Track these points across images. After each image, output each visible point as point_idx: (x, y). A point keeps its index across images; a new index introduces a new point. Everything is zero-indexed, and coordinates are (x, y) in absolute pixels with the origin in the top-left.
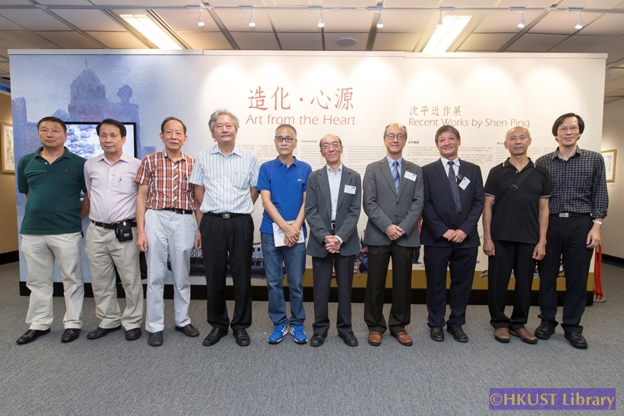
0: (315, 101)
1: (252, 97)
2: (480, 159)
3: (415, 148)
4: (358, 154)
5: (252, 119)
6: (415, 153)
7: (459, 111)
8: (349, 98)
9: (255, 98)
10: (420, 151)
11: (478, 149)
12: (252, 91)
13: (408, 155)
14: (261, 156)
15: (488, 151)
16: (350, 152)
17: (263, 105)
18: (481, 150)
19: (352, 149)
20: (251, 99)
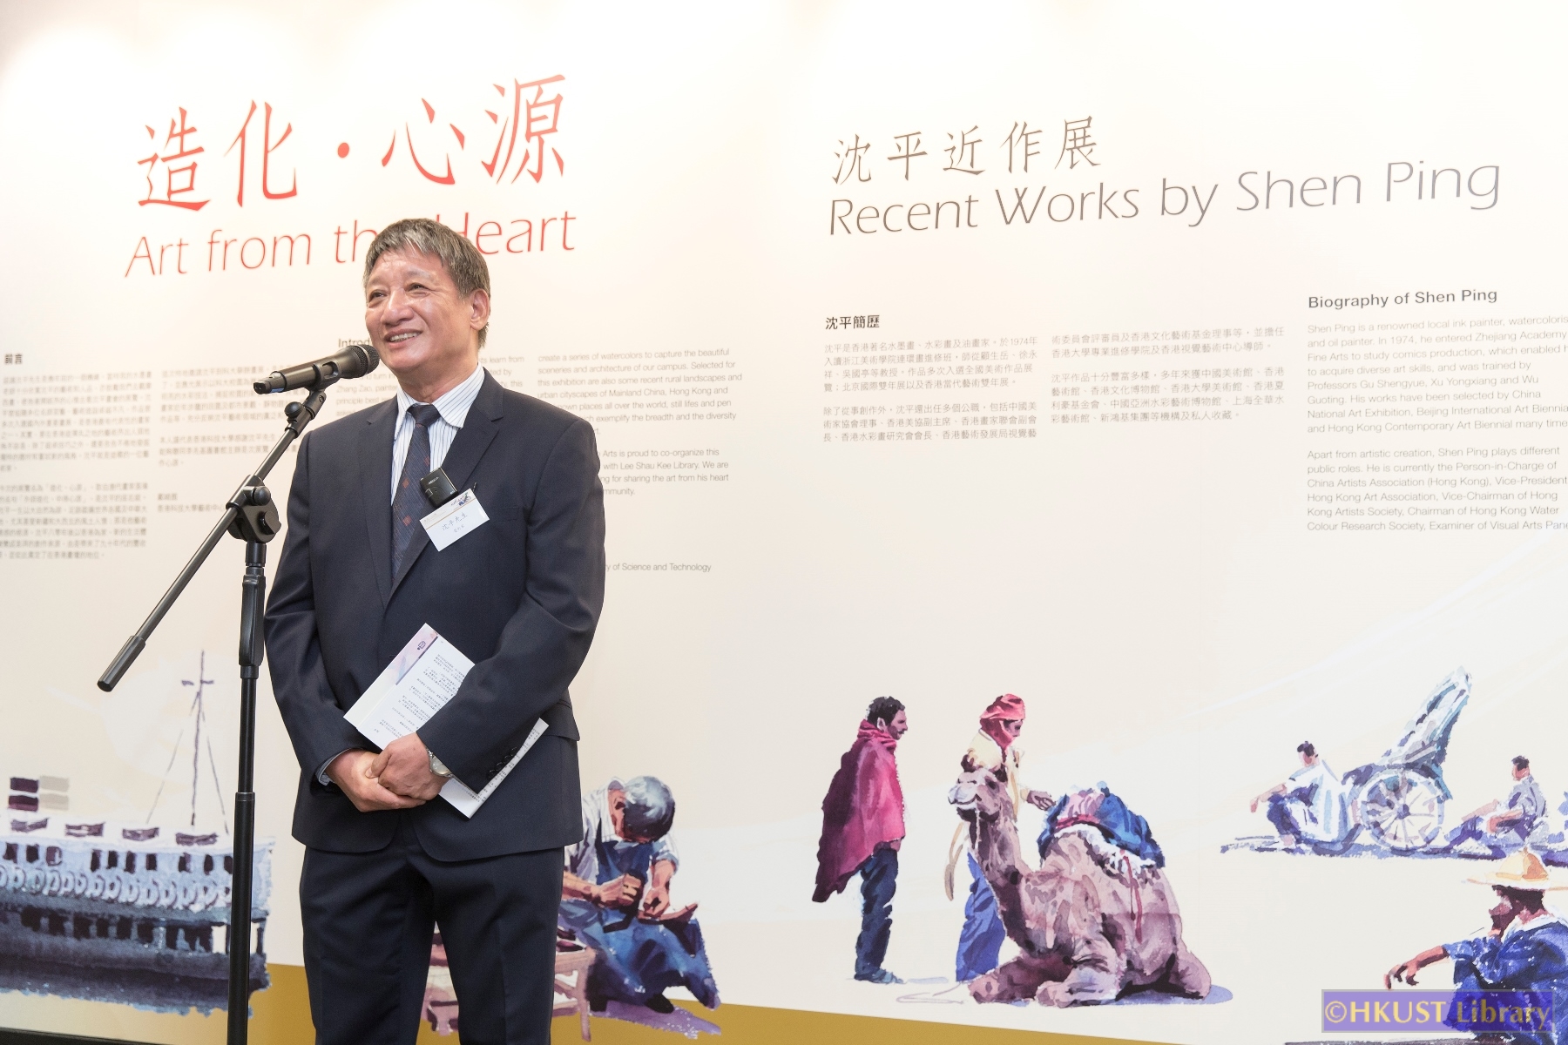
0: (401, 154)
1: (154, 159)
2: (1211, 394)
3: (861, 354)
4: (584, 395)
5: (149, 256)
6: (862, 379)
7: (1088, 141)
8: (547, 124)
9: (165, 160)
10: (887, 366)
11: (1201, 341)
12: (152, 132)
13: (828, 387)
14: (177, 418)
15: (1259, 346)
16: (547, 383)
17: (191, 188)
18: (1216, 347)
19: (556, 370)
20: (148, 165)
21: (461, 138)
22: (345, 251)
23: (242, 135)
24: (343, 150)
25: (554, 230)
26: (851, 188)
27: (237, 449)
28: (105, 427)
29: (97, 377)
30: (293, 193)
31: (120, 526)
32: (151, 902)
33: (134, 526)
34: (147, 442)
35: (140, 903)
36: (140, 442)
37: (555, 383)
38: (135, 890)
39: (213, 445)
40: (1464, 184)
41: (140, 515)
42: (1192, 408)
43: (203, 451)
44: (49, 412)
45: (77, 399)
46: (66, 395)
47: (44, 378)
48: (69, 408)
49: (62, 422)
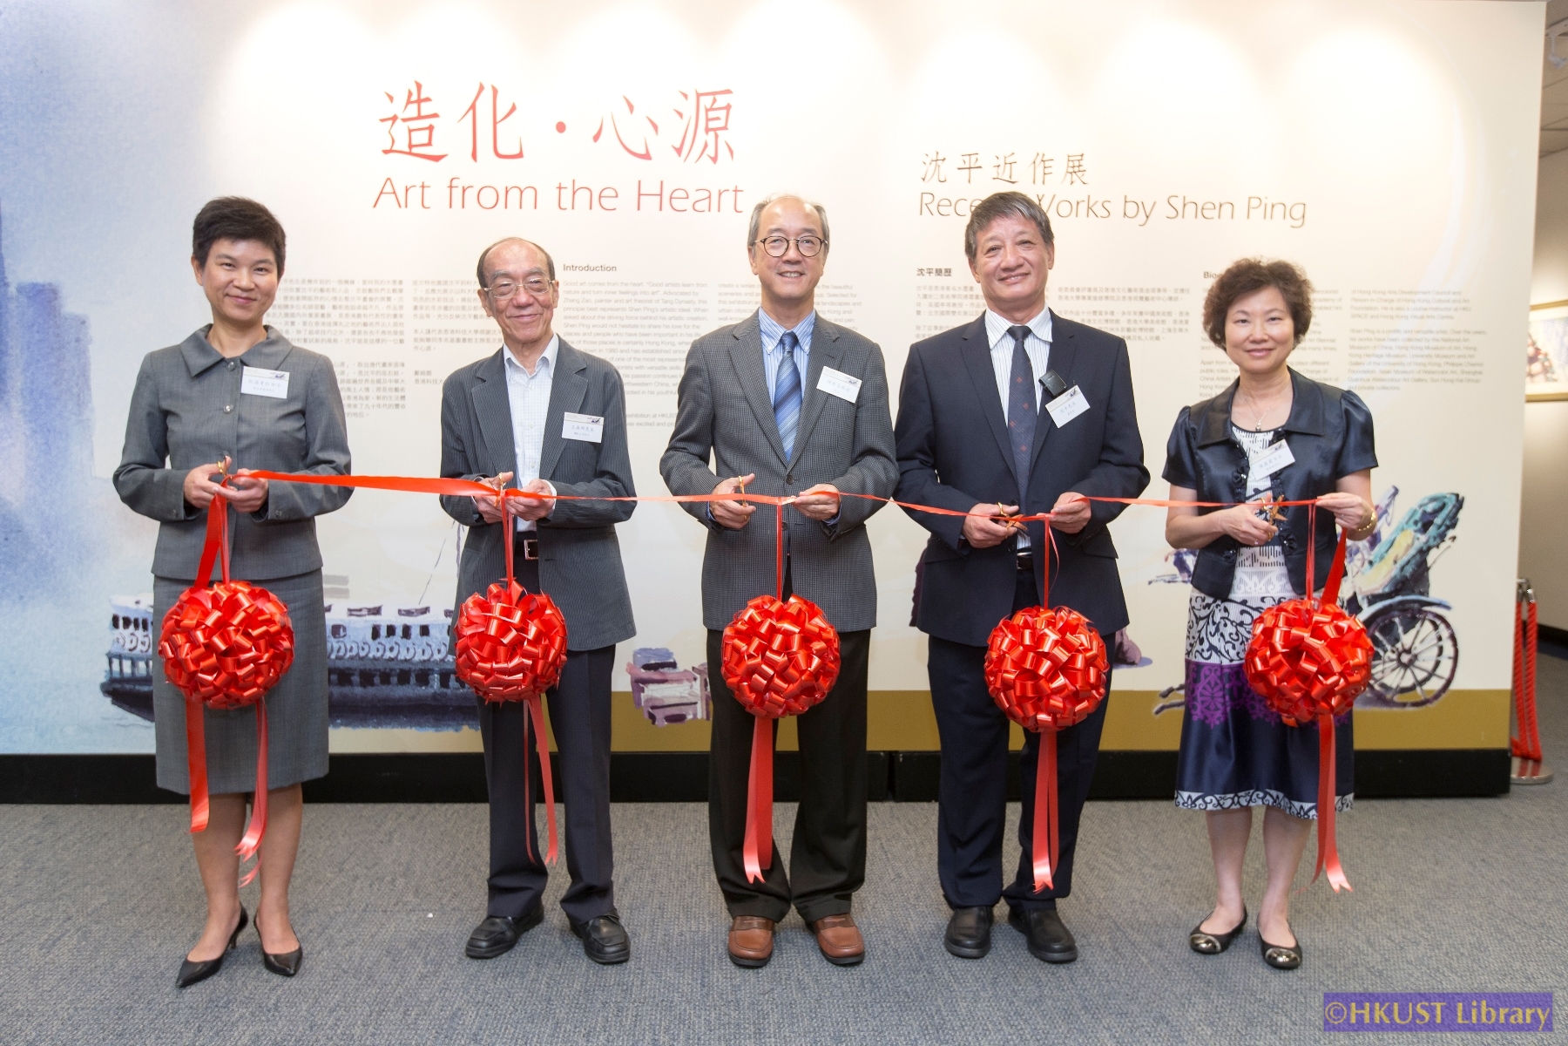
0: (608, 133)
1: (394, 118)
2: (1149, 326)
3: (940, 292)
5: (394, 193)
6: (940, 309)
7: (1081, 168)
8: (721, 124)
9: (404, 120)
10: (956, 301)
11: (1144, 295)
12: (391, 98)
13: (919, 313)
14: (428, 316)
15: (1176, 299)
16: (724, 302)
17: (429, 144)
18: (1153, 298)
19: (732, 294)
20: (390, 122)
21: (655, 127)
22: (566, 202)
23: (473, 107)
24: (561, 127)
25: (728, 199)
26: (933, 186)
27: (482, 340)
28: (362, 320)
29: (353, 282)
30: (520, 155)
31: (382, 394)
32: (426, 657)
33: (394, 394)
34: (402, 333)
35: (417, 659)
36: (396, 333)
37: (731, 302)
38: (412, 651)
39: (461, 336)
40: (1288, 213)
41: (399, 386)
42: (1138, 333)
43: (452, 340)
44: (310, 307)
45: (335, 298)
46: (325, 294)
47: (303, 281)
48: (329, 304)
49: (323, 315)
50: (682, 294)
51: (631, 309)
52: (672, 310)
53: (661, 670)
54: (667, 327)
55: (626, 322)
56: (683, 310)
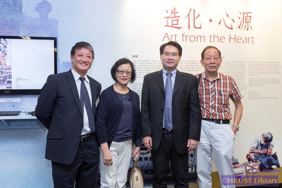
0: (222, 22)
1: (168, 17)
4: (256, 69)
5: (168, 37)
8: (249, 21)
9: (171, 18)
12: (167, 12)
16: (250, 66)
17: (177, 24)
19: (252, 64)
20: (167, 18)
21: (234, 21)
22: (212, 40)
23: (189, 15)
24: (211, 21)
25: (251, 39)
29: (157, 61)
37: (251, 66)
44: (145, 68)
45: (152, 66)
46: (149, 65)
47: (143, 61)
48: (150, 67)
49: (148, 70)
50: (240, 64)
51: (228, 68)
52: (238, 68)
53: (235, 165)
54: (237, 73)
55: (227, 72)
56: (240, 68)
